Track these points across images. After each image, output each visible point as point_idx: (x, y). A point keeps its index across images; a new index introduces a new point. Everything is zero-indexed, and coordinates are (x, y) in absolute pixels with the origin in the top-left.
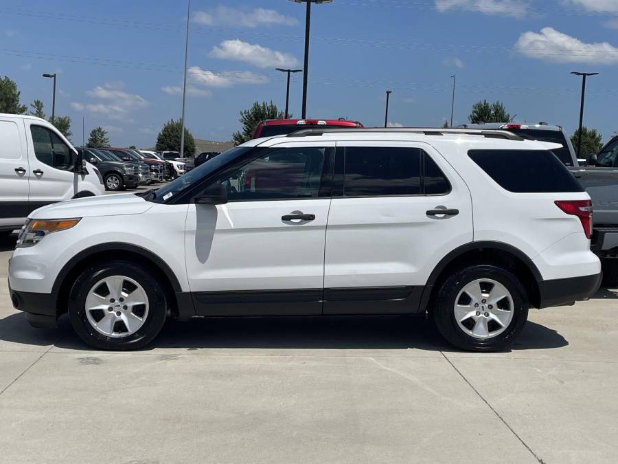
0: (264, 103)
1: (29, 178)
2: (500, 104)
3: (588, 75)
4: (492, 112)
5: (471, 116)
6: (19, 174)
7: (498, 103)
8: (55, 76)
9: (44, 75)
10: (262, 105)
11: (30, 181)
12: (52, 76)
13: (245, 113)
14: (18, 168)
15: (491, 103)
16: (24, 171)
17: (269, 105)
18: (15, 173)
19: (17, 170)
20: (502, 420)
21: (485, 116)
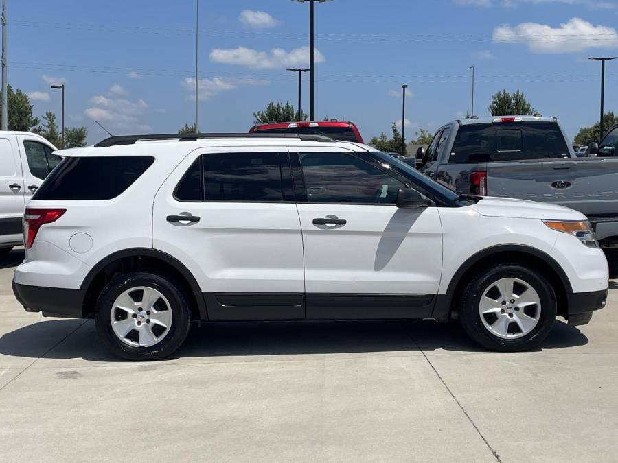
0: (278, 105)
1: (24, 194)
2: (520, 93)
3: (607, 59)
4: (513, 102)
5: (491, 106)
6: (13, 190)
7: (518, 92)
8: (63, 87)
9: (52, 87)
10: (276, 106)
11: (26, 197)
12: (60, 88)
13: (259, 114)
14: (12, 184)
15: (511, 93)
16: (19, 187)
17: (284, 106)
18: (10, 190)
19: (11, 187)
20: (467, 415)
21: (505, 106)
